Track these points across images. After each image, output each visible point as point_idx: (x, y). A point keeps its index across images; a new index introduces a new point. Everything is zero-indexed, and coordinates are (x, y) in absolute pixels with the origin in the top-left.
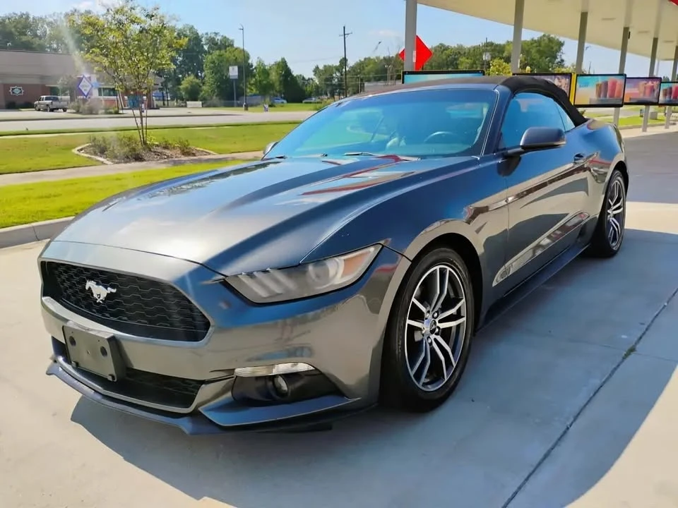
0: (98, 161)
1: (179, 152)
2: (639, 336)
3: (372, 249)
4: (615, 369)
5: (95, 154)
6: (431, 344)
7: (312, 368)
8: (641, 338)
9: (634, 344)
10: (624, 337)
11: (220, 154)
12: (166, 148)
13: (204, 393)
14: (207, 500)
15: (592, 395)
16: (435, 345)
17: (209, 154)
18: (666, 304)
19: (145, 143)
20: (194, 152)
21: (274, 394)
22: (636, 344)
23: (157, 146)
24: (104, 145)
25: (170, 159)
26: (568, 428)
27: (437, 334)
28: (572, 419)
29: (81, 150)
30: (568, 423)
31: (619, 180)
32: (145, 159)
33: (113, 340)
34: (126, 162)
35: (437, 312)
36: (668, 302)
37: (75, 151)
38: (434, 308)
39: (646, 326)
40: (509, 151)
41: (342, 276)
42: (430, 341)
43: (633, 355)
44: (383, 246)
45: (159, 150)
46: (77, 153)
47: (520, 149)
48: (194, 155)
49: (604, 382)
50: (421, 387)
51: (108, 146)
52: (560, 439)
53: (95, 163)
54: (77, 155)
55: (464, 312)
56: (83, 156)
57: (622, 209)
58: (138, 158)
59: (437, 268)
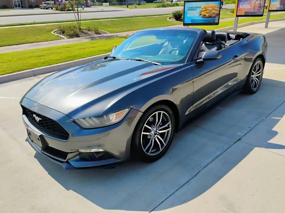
0: (61, 37)
1: (94, 33)
2: (245, 133)
3: (127, 110)
4: (229, 148)
5: (61, 34)
6: (155, 139)
7: (104, 151)
8: (246, 134)
9: (242, 137)
10: (239, 133)
11: (111, 33)
12: (89, 30)
13: (69, 156)
14: (71, 191)
15: (215, 158)
16: (156, 139)
17: (107, 33)
18: (264, 118)
19: (80, 29)
20: (100, 32)
21: (93, 157)
22: (243, 137)
23: (85, 29)
24: (64, 30)
25: (90, 36)
26: (200, 172)
27: (157, 135)
28: (203, 168)
29: (55, 32)
30: (201, 170)
31: (259, 62)
32: (80, 36)
33: (41, 136)
34: (72, 38)
35: (158, 127)
36: (265, 118)
37: (52, 32)
38: (156, 126)
39: (250, 129)
40: (198, 61)
41: (115, 120)
42: (154, 137)
43: (239, 142)
44: (131, 108)
45: (86, 31)
46: (53, 33)
47: (202, 60)
48: (100, 34)
49: (222, 153)
50: (149, 155)
51: (65, 31)
52: (195, 176)
53: (60, 38)
54: (53, 34)
55: (170, 126)
56: (55, 35)
57: (261, 73)
58: (77, 36)
59: (157, 113)
